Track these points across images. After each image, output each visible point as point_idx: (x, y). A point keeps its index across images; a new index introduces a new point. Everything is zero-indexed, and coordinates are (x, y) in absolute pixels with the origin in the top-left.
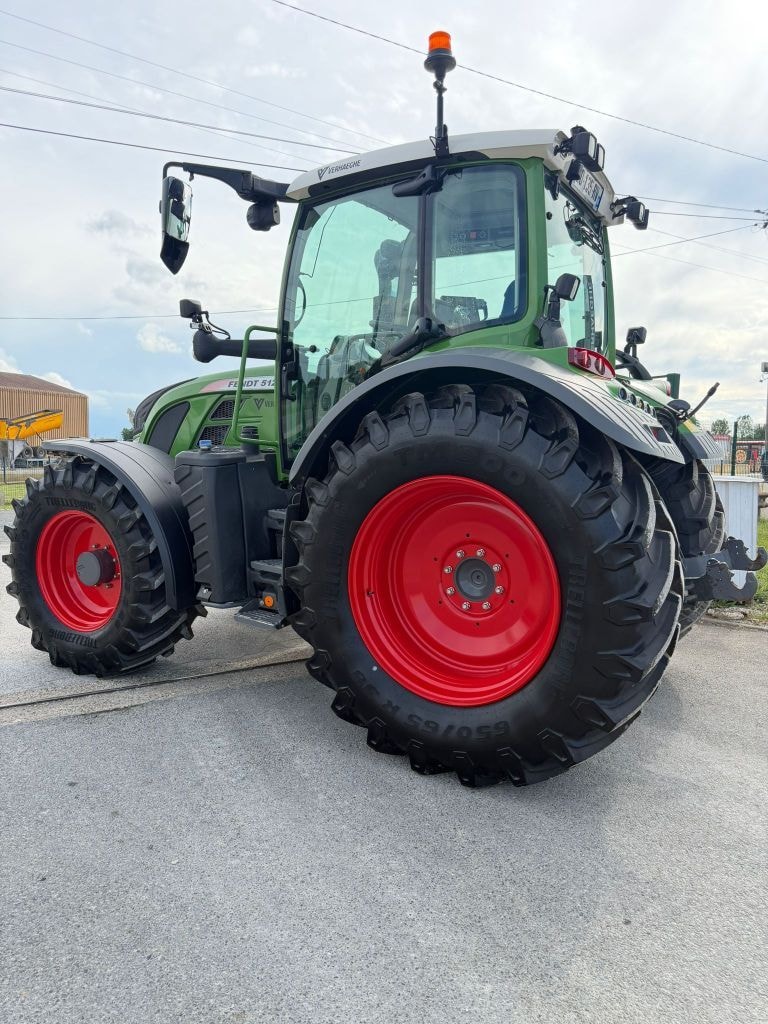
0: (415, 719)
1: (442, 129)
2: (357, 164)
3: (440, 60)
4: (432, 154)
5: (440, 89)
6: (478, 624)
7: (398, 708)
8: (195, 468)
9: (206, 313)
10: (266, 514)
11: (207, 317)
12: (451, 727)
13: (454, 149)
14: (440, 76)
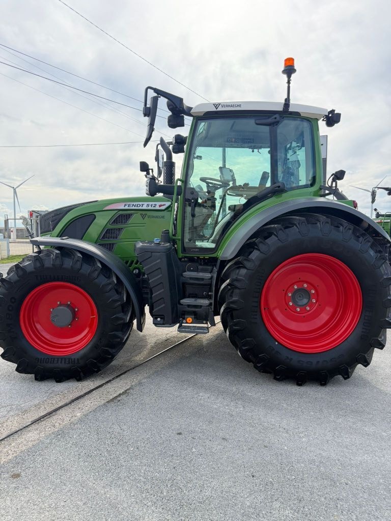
0: (301, 362)
1: (287, 100)
2: (239, 106)
3: (289, 69)
4: (281, 109)
5: (289, 82)
6: (304, 317)
7: (292, 359)
8: (153, 254)
9: (152, 170)
10: (182, 275)
11: (152, 172)
12: (318, 362)
13: (291, 109)
14: (289, 77)
